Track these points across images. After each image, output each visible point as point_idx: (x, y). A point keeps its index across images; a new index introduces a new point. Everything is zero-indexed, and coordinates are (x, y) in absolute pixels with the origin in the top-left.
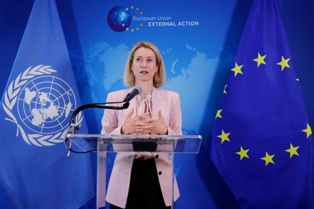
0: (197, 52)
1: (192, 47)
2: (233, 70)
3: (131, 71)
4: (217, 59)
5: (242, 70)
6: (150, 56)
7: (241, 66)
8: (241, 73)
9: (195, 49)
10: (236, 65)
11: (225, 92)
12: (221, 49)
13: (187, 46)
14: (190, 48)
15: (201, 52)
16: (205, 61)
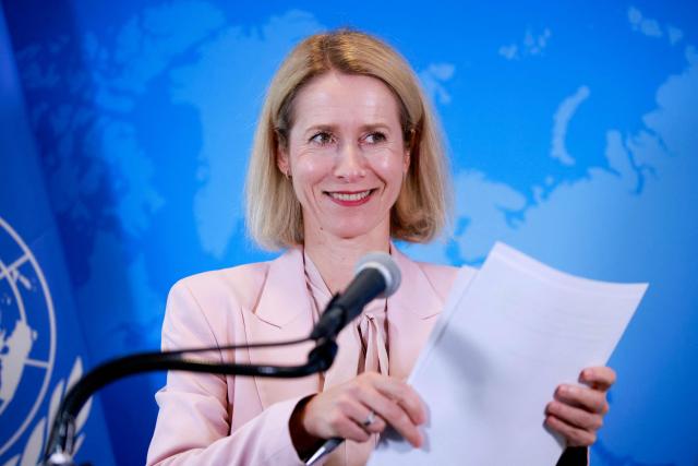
0: (690, 50)
1: (662, 24)
3: (280, 177)
9: (675, 35)
13: (634, 16)
14: (651, 29)
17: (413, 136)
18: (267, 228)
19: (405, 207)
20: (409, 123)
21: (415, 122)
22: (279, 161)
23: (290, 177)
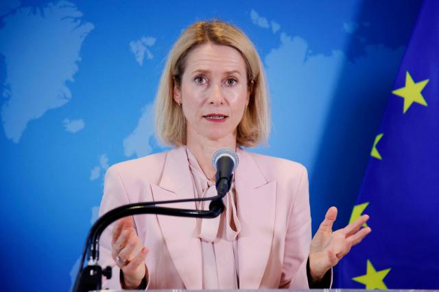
0: (283, 37)
1: (269, 21)
2: (398, 92)
4: (338, 56)
5: (424, 93)
6: (230, 69)
7: (423, 84)
8: (422, 101)
10: (409, 78)
11: (375, 153)
12: (348, 27)
13: (254, 15)
14: (263, 23)
15: (292, 35)
16: (306, 60)
17: (253, 85)
18: (166, 133)
19: (245, 125)
20: (252, 76)
21: (254, 76)
22: (175, 95)
23: (181, 104)
